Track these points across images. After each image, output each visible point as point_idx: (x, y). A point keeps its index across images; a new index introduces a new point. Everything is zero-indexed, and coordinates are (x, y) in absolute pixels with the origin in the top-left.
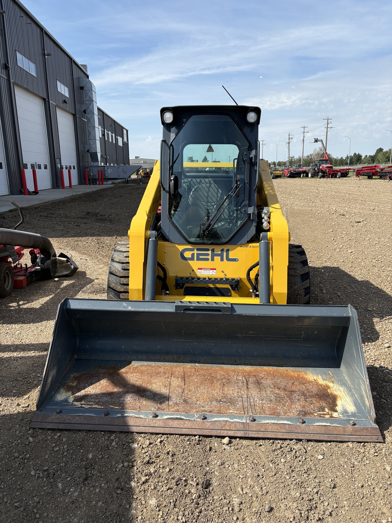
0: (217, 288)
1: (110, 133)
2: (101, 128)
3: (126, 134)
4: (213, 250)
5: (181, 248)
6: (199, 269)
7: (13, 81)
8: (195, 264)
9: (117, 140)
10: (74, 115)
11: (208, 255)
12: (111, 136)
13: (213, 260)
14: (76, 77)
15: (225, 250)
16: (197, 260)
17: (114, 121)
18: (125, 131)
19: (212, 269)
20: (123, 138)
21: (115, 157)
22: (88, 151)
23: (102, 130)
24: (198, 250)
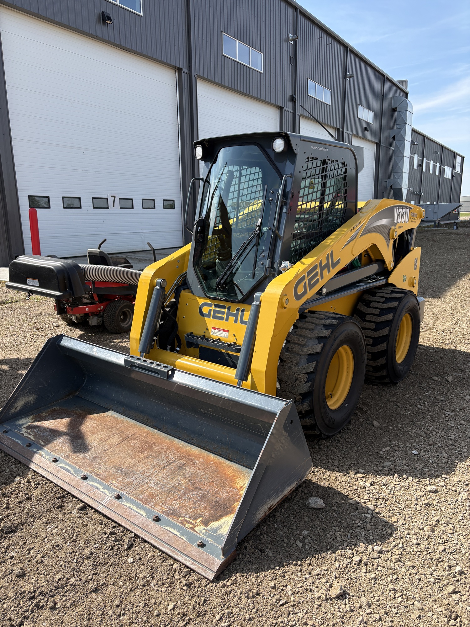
0: (228, 354)
1: (432, 162)
2: (418, 156)
3: (460, 162)
4: (229, 309)
5: (201, 301)
6: (213, 328)
7: (299, 114)
8: (210, 322)
9: (442, 171)
10: (378, 145)
11: (223, 313)
12: (432, 166)
13: (227, 320)
14: (387, 97)
15: (241, 310)
16: (213, 318)
17: (442, 146)
18: (458, 159)
19: (225, 331)
20: (453, 168)
21: (435, 193)
22: (391, 186)
23: (418, 159)
24: (216, 306)
